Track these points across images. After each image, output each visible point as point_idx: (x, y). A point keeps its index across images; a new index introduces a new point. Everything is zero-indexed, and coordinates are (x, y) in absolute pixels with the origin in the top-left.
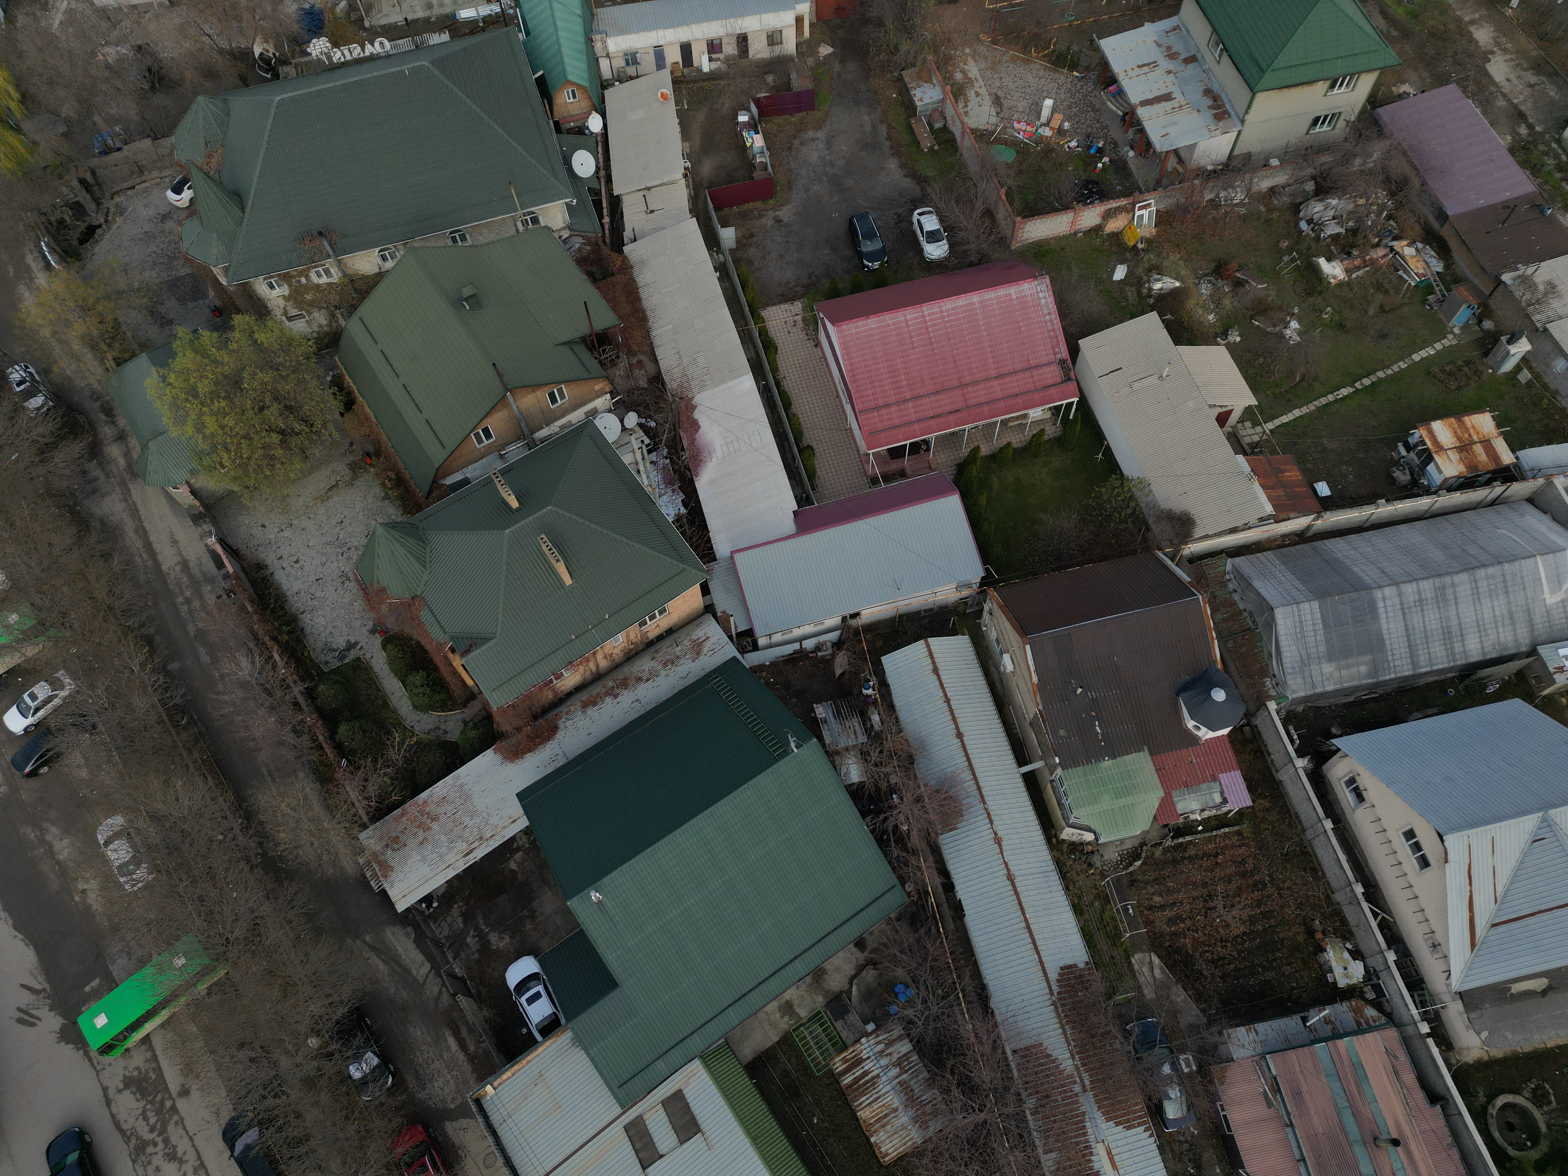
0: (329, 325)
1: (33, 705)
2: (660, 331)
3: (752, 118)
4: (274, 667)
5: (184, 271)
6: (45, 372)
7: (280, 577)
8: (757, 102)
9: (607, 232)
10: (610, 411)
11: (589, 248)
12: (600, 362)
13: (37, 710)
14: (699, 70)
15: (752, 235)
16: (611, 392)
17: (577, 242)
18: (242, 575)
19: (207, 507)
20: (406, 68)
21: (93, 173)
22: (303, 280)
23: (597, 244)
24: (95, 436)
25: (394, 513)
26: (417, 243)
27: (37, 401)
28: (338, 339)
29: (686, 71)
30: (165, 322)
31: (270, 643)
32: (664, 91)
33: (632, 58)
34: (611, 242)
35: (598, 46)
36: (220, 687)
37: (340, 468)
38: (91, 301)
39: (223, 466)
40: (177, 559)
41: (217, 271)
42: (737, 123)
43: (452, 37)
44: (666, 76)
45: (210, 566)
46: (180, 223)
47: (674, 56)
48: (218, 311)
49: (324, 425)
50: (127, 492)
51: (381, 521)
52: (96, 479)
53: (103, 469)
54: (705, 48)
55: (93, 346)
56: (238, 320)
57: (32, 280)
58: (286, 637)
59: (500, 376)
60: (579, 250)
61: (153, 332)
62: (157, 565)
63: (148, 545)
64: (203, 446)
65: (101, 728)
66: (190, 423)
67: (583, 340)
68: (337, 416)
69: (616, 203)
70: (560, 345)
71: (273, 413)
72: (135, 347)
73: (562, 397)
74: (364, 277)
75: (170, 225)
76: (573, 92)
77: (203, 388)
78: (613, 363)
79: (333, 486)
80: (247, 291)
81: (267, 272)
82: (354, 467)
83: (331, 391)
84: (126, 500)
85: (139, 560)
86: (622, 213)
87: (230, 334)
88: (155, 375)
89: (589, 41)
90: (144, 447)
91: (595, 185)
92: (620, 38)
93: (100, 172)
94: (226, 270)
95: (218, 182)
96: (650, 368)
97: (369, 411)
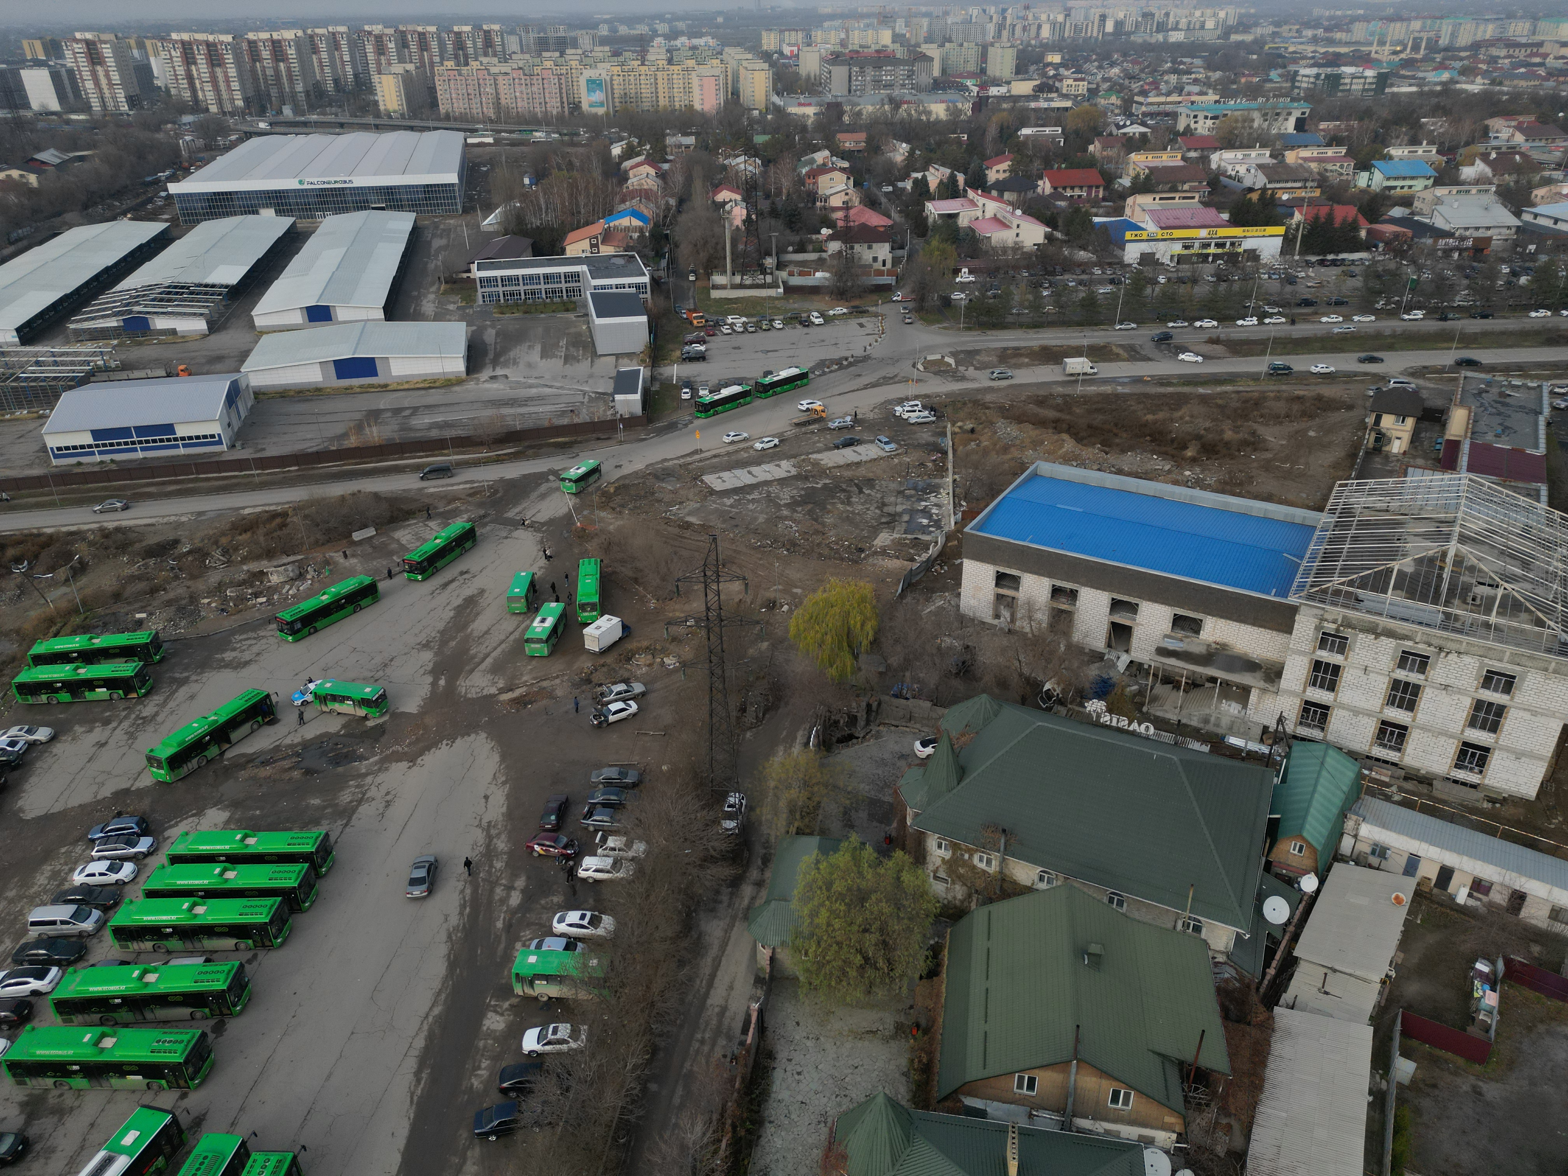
0: (962, 902)
1: (550, 1036)
2: (1269, 1111)
3: (1494, 972)
4: (716, 1152)
5: (888, 799)
6: (750, 808)
7: (778, 1075)
8: (1508, 962)
9: (1266, 982)
10: (1167, 1152)
11: (1237, 985)
12: (1186, 1097)
13: (549, 1043)
14: (1452, 898)
15: (1435, 1086)
16: (1179, 1135)
17: (1228, 973)
18: (753, 1051)
19: (772, 977)
20: (1156, 754)
21: (879, 704)
22: (966, 856)
23: (1248, 986)
24: (744, 872)
25: (903, 1093)
26: (1077, 883)
27: (730, 824)
28: (960, 917)
29: (1435, 891)
30: (849, 825)
31: (728, 1127)
32: (1401, 895)
33: (1380, 851)
34: (1265, 995)
35: (1350, 825)
36: (666, 1135)
37: (888, 1020)
38: (814, 781)
39: (806, 954)
40: (721, 1002)
41: (910, 812)
42: (1473, 968)
43: (1211, 751)
44: (1411, 884)
45: (738, 1025)
46: (910, 766)
47: (1429, 871)
48: (889, 840)
49: (901, 977)
50: (731, 926)
51: (887, 1092)
52: (721, 902)
53: (731, 898)
54: (1469, 882)
55: (792, 812)
56: (899, 854)
57: (791, 746)
58: (743, 1134)
59: (1077, 1040)
60: (1227, 981)
61: (835, 826)
62: (707, 995)
63: (713, 976)
64: (805, 929)
65: (571, 1095)
66: (810, 906)
67: (1181, 1064)
68: (917, 976)
69: (1290, 963)
70: (1154, 1052)
71: (871, 939)
72: (817, 829)
73: (1126, 1102)
74: (1015, 883)
75: (902, 763)
76: (1301, 848)
77: (839, 886)
78: (1199, 1107)
79: (872, 1032)
80: (920, 840)
81: (944, 833)
82: (899, 1029)
83: (927, 953)
84: (726, 931)
85: (698, 982)
86: (1292, 975)
87: (885, 861)
88: (814, 856)
89: (1343, 816)
90: (768, 902)
91: (1278, 935)
92: (1376, 830)
93: (884, 706)
94: (916, 815)
95: (956, 755)
96: (1238, 1142)
97: (944, 990)
